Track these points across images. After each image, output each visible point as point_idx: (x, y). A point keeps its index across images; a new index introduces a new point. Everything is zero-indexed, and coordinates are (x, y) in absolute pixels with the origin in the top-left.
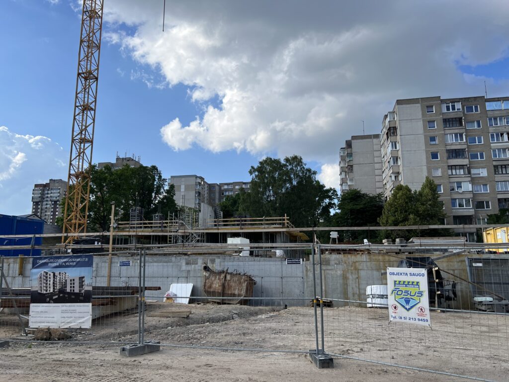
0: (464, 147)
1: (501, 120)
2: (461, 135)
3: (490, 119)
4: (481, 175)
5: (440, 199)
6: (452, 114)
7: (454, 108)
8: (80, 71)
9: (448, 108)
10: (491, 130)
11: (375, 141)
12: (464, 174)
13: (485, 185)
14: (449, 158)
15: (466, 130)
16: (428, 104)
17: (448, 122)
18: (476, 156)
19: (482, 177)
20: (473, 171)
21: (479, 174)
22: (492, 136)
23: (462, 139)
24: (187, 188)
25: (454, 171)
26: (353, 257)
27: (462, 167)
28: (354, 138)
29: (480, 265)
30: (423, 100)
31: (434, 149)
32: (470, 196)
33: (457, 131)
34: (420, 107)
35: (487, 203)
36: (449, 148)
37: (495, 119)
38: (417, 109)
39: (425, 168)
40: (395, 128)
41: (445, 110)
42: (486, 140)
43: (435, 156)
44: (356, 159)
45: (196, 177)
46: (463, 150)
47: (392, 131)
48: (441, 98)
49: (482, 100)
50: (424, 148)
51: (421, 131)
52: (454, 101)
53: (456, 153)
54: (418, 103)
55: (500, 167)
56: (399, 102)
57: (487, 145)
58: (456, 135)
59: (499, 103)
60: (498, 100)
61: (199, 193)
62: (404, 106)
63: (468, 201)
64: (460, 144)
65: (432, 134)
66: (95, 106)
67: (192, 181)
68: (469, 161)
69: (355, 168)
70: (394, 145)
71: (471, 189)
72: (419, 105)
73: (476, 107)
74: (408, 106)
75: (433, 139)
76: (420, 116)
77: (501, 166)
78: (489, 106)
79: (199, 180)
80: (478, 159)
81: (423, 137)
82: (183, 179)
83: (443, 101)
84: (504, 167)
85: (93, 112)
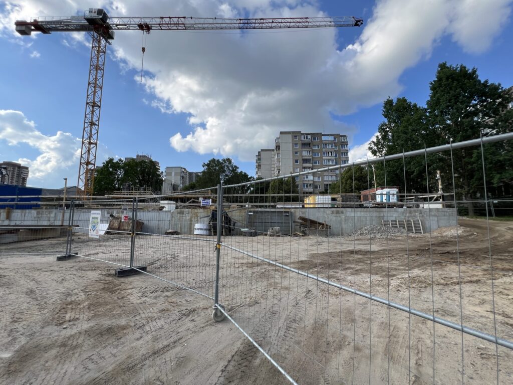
0: (311, 158)
1: (328, 145)
2: (310, 152)
3: (324, 145)
5: (297, 183)
6: (306, 141)
7: (307, 138)
8: (88, 101)
9: (304, 138)
10: (324, 150)
11: (272, 152)
13: (319, 177)
14: (303, 163)
15: (312, 149)
16: (295, 135)
17: (304, 145)
18: (316, 163)
22: (324, 153)
23: (310, 154)
24: (176, 174)
25: (305, 170)
26: (196, 210)
27: (309, 168)
28: (262, 150)
29: (252, 213)
30: (293, 133)
31: (296, 158)
32: (311, 182)
33: (308, 150)
35: (320, 186)
36: (304, 158)
37: (326, 145)
38: (290, 137)
39: (292, 168)
40: (279, 146)
41: (303, 139)
42: (321, 155)
43: (297, 162)
44: (263, 162)
45: (181, 168)
46: (310, 159)
47: (278, 147)
48: (301, 132)
49: (320, 135)
50: (292, 157)
51: (291, 148)
52: (307, 134)
53: (306, 161)
54: (291, 134)
56: (281, 133)
57: (321, 157)
58: (307, 151)
59: (328, 137)
60: (328, 135)
61: (183, 177)
62: (284, 135)
63: (310, 185)
64: (309, 156)
65: (296, 150)
66: (99, 123)
67: (179, 170)
68: (313, 165)
69: (262, 166)
70: (278, 154)
71: (312, 179)
73: (318, 138)
75: (296, 153)
76: (291, 141)
78: (324, 138)
79: (183, 170)
81: (291, 152)
82: (174, 169)
83: (302, 134)
85: (97, 127)
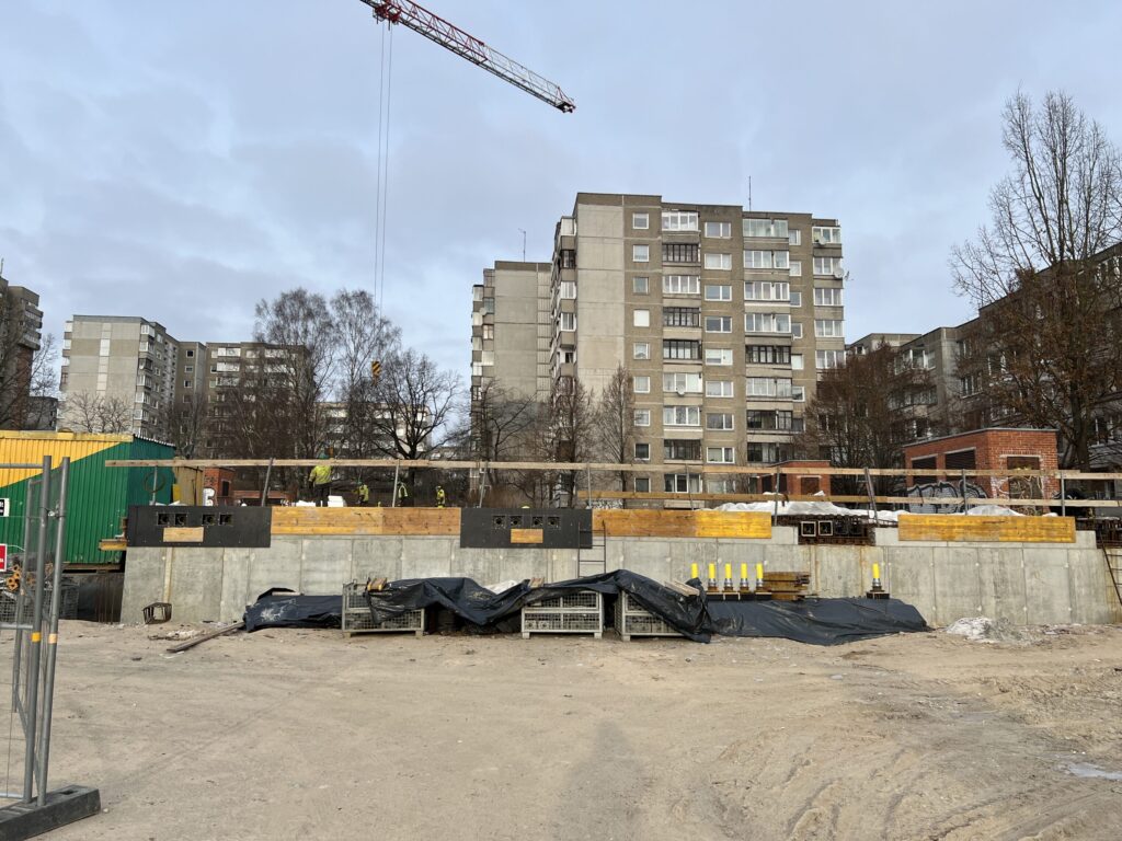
0: (697, 303)
2: (693, 279)
3: (749, 254)
4: (722, 363)
6: (680, 235)
7: (684, 224)
9: (674, 223)
10: (748, 274)
11: (541, 276)
12: (691, 359)
13: (727, 383)
14: (667, 323)
15: (702, 271)
16: (638, 208)
17: (672, 250)
18: (716, 325)
19: (724, 367)
20: (709, 354)
21: (719, 360)
22: (749, 286)
23: (693, 288)
24: (116, 347)
25: (673, 351)
27: (689, 343)
28: (500, 265)
30: (629, 198)
31: (641, 304)
32: (699, 402)
33: (685, 271)
34: (621, 215)
35: (729, 417)
36: (667, 303)
37: (758, 254)
38: (616, 217)
39: (621, 341)
40: (573, 253)
41: (667, 226)
42: (738, 294)
44: (502, 311)
45: (143, 322)
46: (694, 310)
47: (566, 257)
48: (663, 200)
49: (738, 214)
50: (621, 299)
51: (620, 263)
52: (685, 209)
53: (681, 316)
54: (619, 204)
55: (755, 349)
56: (583, 198)
57: (739, 304)
58: (683, 277)
59: (766, 223)
60: (767, 216)
61: (149, 363)
62: (592, 207)
63: (693, 412)
64: (690, 297)
65: (640, 272)
67: (132, 332)
68: (703, 333)
71: (700, 390)
72: (620, 209)
73: (726, 227)
74: (599, 208)
75: (639, 282)
76: (621, 233)
77: (759, 347)
78: (750, 228)
79: (151, 331)
80: (719, 330)
81: (622, 276)
82: (107, 326)
83: (666, 207)
84: (763, 349)
